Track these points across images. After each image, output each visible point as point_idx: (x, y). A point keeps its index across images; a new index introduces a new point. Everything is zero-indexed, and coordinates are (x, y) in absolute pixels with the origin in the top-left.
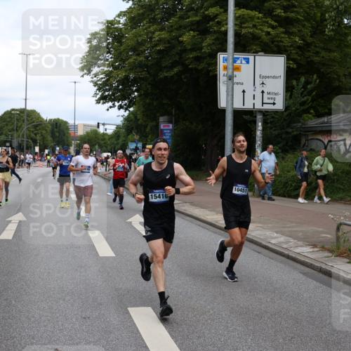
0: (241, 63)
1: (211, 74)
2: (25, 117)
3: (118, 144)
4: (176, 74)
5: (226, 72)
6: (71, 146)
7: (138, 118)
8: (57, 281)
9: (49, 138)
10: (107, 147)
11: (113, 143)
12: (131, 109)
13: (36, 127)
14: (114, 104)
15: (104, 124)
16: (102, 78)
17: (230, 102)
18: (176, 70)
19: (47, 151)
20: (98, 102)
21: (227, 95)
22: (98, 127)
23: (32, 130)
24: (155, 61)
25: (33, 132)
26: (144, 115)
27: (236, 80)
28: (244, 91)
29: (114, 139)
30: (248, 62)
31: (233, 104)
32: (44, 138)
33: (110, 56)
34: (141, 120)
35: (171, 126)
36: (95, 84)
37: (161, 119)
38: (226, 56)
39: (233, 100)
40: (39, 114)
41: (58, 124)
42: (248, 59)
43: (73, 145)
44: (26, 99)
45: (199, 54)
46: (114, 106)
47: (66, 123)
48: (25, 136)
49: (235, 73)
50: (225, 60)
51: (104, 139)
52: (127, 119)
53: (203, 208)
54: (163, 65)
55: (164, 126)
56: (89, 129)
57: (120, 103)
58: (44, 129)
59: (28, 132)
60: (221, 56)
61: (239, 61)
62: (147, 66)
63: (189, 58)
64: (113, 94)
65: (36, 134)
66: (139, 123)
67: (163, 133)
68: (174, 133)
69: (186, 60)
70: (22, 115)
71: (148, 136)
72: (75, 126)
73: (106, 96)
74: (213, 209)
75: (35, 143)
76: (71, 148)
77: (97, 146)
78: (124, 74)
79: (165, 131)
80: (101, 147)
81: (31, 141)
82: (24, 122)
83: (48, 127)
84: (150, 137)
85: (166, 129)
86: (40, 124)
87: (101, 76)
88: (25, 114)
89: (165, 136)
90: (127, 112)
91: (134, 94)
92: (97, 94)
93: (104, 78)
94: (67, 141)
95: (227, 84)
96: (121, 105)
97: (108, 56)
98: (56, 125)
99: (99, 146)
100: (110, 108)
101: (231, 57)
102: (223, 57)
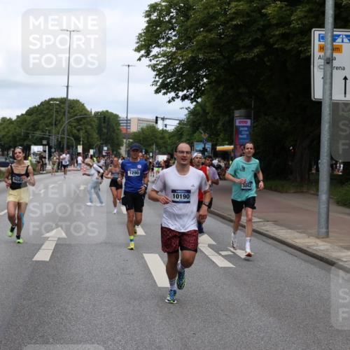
0: (343, 41)
1: (302, 56)
2: (67, 109)
4: (258, 56)
5: (322, 54)
6: (122, 145)
7: (207, 111)
9: (96, 135)
10: (166, 148)
12: (199, 100)
13: (78, 121)
14: (177, 95)
15: (163, 119)
16: (163, 61)
17: (328, 93)
18: (256, 51)
19: (92, 152)
20: (157, 91)
21: (325, 83)
22: (157, 122)
23: (75, 124)
24: (231, 38)
25: (75, 127)
26: (214, 108)
27: (335, 63)
28: (345, 79)
29: (176, 137)
31: (331, 94)
32: (88, 135)
33: (174, 33)
34: (210, 114)
35: (249, 122)
36: (154, 67)
37: (237, 113)
38: (323, 33)
39: (331, 90)
40: (83, 105)
41: (106, 119)
43: (125, 145)
44: (68, 87)
45: (288, 31)
46: (177, 96)
47: (117, 116)
48: (66, 133)
49: (335, 55)
50: (322, 38)
51: (163, 138)
52: (193, 113)
53: (290, 229)
54: (241, 45)
55: (240, 122)
56: (144, 125)
57: (185, 92)
58: (88, 123)
59: (69, 127)
60: (316, 33)
61: (339, 40)
62: (220, 46)
63: (274, 35)
64: (177, 81)
65: (78, 130)
66: (208, 117)
67: (238, 132)
68: (253, 131)
69: (271, 38)
70: (62, 106)
71: (219, 135)
72: (127, 120)
73: (168, 84)
74: (304, 230)
75: (78, 141)
76: (121, 147)
77: (154, 146)
78: (190, 55)
79: (241, 129)
80: (158, 147)
81: (72, 139)
82: (64, 115)
83: (94, 121)
84: (222, 136)
85: (243, 127)
86: (84, 118)
87: (161, 59)
88: (67, 105)
89: (242, 135)
90: (194, 103)
91: (202, 80)
92: (158, 81)
93: (166, 61)
94: (118, 139)
95: (324, 69)
96: (185, 95)
97: (171, 33)
98: (104, 119)
99: (157, 146)
100: (173, 99)
101: (330, 34)
102: (319, 35)
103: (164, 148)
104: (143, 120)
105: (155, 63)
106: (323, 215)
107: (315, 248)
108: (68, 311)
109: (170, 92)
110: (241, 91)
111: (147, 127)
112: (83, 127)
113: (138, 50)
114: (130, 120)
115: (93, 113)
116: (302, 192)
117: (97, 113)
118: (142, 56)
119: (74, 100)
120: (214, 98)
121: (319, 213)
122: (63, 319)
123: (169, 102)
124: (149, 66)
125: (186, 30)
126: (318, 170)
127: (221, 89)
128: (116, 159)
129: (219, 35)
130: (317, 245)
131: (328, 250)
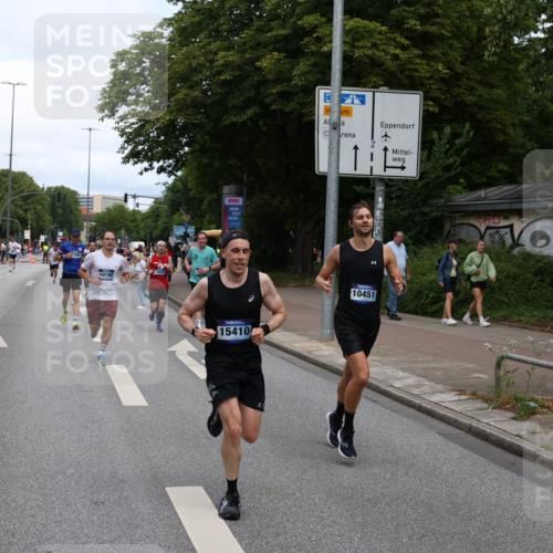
0: (353, 103)
1: (305, 119)
2: (9, 183)
3: (156, 227)
4: (250, 119)
5: (328, 118)
7: (189, 187)
9: (48, 217)
10: (138, 233)
11: (148, 227)
12: (179, 173)
13: (26, 198)
14: (151, 165)
15: (134, 197)
16: (133, 124)
17: (334, 165)
18: (250, 112)
19: (42, 238)
20: (126, 160)
21: (330, 153)
22: (126, 201)
24: (218, 97)
25: (21, 207)
26: (198, 183)
27: (343, 129)
28: (356, 148)
29: (150, 220)
30: (363, 102)
31: (338, 167)
32: (38, 217)
34: (193, 191)
35: (240, 201)
36: (123, 133)
37: (226, 189)
38: (329, 91)
39: (338, 162)
40: (31, 178)
41: (62, 195)
42: (363, 97)
43: (85, 229)
44: (11, 155)
45: (286, 89)
46: (151, 167)
47: (75, 193)
48: (9, 214)
50: (327, 97)
51: (134, 221)
52: (171, 189)
54: (230, 105)
55: (230, 201)
56: (110, 204)
57: (161, 163)
58: (39, 202)
59: (13, 207)
60: (321, 92)
61: (349, 101)
62: (205, 106)
63: (271, 94)
64: (150, 149)
65: (25, 211)
66: (191, 194)
67: (227, 212)
68: (246, 211)
69: (267, 97)
71: (204, 217)
72: (88, 198)
73: (140, 152)
74: (304, 332)
75: (24, 224)
77: (123, 232)
78: (168, 118)
79: (231, 209)
80: (129, 231)
81: (17, 221)
82: (7, 190)
83: (46, 200)
84: (207, 217)
85: (234, 206)
86: (33, 196)
87: (131, 120)
88: (10, 178)
89: (232, 216)
90: (173, 177)
91: (183, 149)
92: (125, 149)
93: (137, 123)
94: (76, 221)
95: (330, 136)
96: (162, 167)
98: (59, 197)
99: (126, 230)
100: (146, 170)
101: (337, 94)
102: (325, 94)
103: (135, 233)
104: (109, 198)
105: (124, 125)
106: (328, 314)
107: (317, 353)
109: (142, 162)
110: (230, 162)
111: (114, 206)
112: (32, 207)
114: (92, 198)
115: (45, 189)
116: (304, 286)
117: (49, 189)
119: (19, 173)
120: (197, 172)
121: (323, 312)
123: (141, 173)
124: (116, 129)
129: (204, 92)
130: (320, 350)
131: (332, 355)
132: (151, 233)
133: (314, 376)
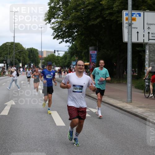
0: (136, 16)
1: (119, 22)
2: (14, 47)
3: (66, 62)
5: (127, 22)
6: (40, 63)
7: (77, 47)
8: (33, 139)
9: (28, 59)
11: (63, 62)
12: (74, 43)
13: (20, 52)
14: (63, 40)
15: (58, 51)
16: (57, 25)
17: (130, 39)
19: (26, 66)
20: (54, 38)
21: (128, 35)
22: (55, 52)
23: (18, 54)
24: (87, 15)
25: (18, 55)
26: (80, 46)
27: (133, 26)
28: (138, 32)
29: (64, 60)
30: (140, 16)
31: (131, 39)
32: (24, 59)
33: (61, 13)
34: (79, 49)
35: (96, 52)
36: (53, 28)
37: (90, 48)
38: (127, 12)
39: (131, 37)
40: (21, 45)
41: (32, 51)
42: (140, 14)
43: (41, 63)
44: (14, 37)
45: (112, 11)
47: (37, 50)
48: (14, 58)
49: (133, 22)
50: (127, 14)
51: (58, 60)
52: (71, 48)
54: (91, 18)
55: (92, 52)
56: (49, 54)
57: (67, 39)
58: (24, 53)
59: (15, 55)
60: (124, 12)
61: (135, 15)
62: (82, 18)
63: (106, 13)
64: (63, 34)
65: (20, 57)
66: (78, 50)
67: (91, 57)
68: (98, 56)
69: (105, 15)
70: (12, 46)
71: (83, 58)
72: (41, 52)
73: (59, 35)
74: (121, 100)
75: (20, 61)
76: (39, 64)
77: (54, 63)
78: (69, 23)
79: (93, 55)
80: (56, 64)
81: (17, 60)
82: (13, 49)
83: (27, 52)
84: (84, 58)
85: (93, 54)
86: (22, 51)
87: (56, 24)
88: (14, 45)
89: (93, 58)
90: (71, 44)
91: (75, 34)
92: (54, 34)
93: (58, 25)
94: (38, 60)
95: (128, 28)
97: (60, 13)
98: (31, 52)
100: (61, 42)
101: (130, 13)
102: (126, 13)
103: (58, 64)
104: (49, 52)
105: (53, 26)
106: (129, 93)
107: (126, 107)
108: (16, 137)
109: (60, 39)
110: (92, 38)
111: (51, 55)
112: (22, 55)
113: (45, 20)
114: (43, 52)
115: (26, 49)
116: (120, 83)
117: (28, 49)
118: (47, 23)
119: (17, 43)
120: (80, 42)
121: (127, 92)
122: (14, 141)
123: (60, 43)
124: (51, 27)
125: (67, 11)
126: (127, 73)
127: (83, 37)
128: (37, 69)
129: (82, 13)
130: (127, 106)
131: (131, 108)
132: (64, 64)
133: (125, 116)
